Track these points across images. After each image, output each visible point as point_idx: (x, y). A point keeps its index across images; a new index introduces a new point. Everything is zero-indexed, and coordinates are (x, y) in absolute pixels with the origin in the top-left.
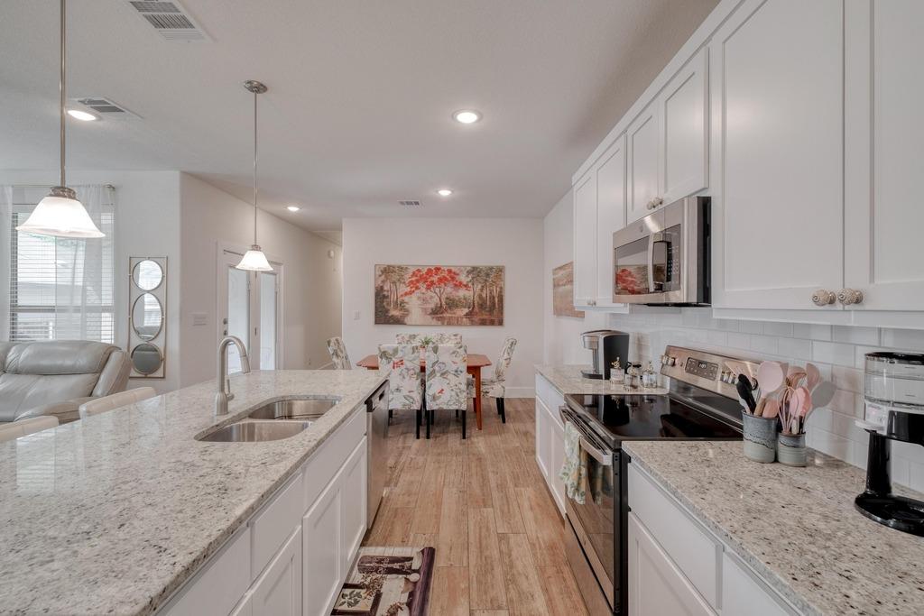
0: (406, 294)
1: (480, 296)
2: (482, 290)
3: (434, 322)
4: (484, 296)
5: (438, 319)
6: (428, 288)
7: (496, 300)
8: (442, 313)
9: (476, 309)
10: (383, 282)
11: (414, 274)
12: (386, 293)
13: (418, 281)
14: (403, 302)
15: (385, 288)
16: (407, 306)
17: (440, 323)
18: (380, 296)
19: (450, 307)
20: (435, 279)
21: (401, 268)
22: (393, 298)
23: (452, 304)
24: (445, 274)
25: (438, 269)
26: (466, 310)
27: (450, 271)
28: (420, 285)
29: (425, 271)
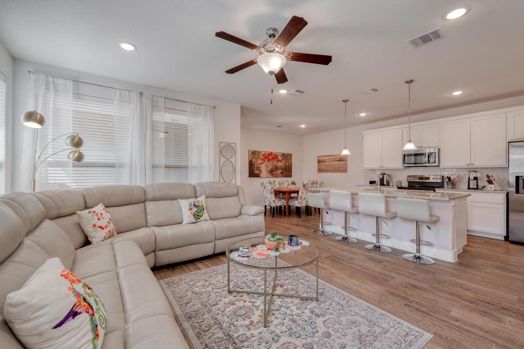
0: (261, 164)
1: (285, 165)
2: (285, 163)
3: (270, 176)
5: (272, 175)
6: (268, 162)
7: (290, 167)
8: (273, 172)
9: (284, 171)
10: (252, 158)
11: (263, 155)
12: (253, 163)
13: (265, 158)
14: (259, 167)
15: (253, 161)
16: (261, 169)
18: (251, 164)
19: (275, 170)
20: (271, 157)
21: (258, 152)
22: (256, 165)
23: (276, 168)
24: (274, 156)
25: (271, 153)
26: (281, 171)
28: (265, 160)
29: (267, 154)
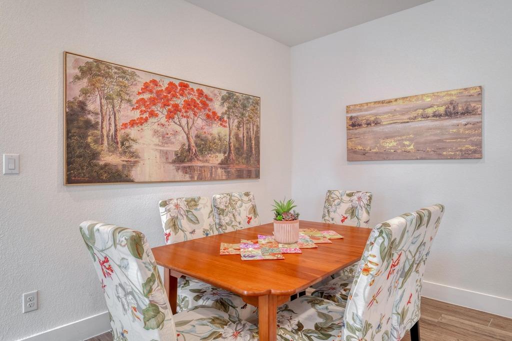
0: (133, 123)
1: (237, 136)
2: (238, 127)
3: (180, 175)
4: (241, 136)
5: (186, 170)
6: (170, 117)
7: (253, 142)
8: (191, 160)
9: (233, 156)
10: (85, 92)
11: (146, 88)
12: (91, 117)
13: (153, 101)
14: (126, 138)
15: (91, 107)
16: (135, 147)
17: (187, 177)
19: (201, 151)
20: (180, 101)
21: (122, 71)
22: (107, 128)
23: (204, 146)
24: (194, 96)
25: (184, 86)
26: (221, 157)
27: (200, 93)
28: (157, 109)
29: (164, 85)
